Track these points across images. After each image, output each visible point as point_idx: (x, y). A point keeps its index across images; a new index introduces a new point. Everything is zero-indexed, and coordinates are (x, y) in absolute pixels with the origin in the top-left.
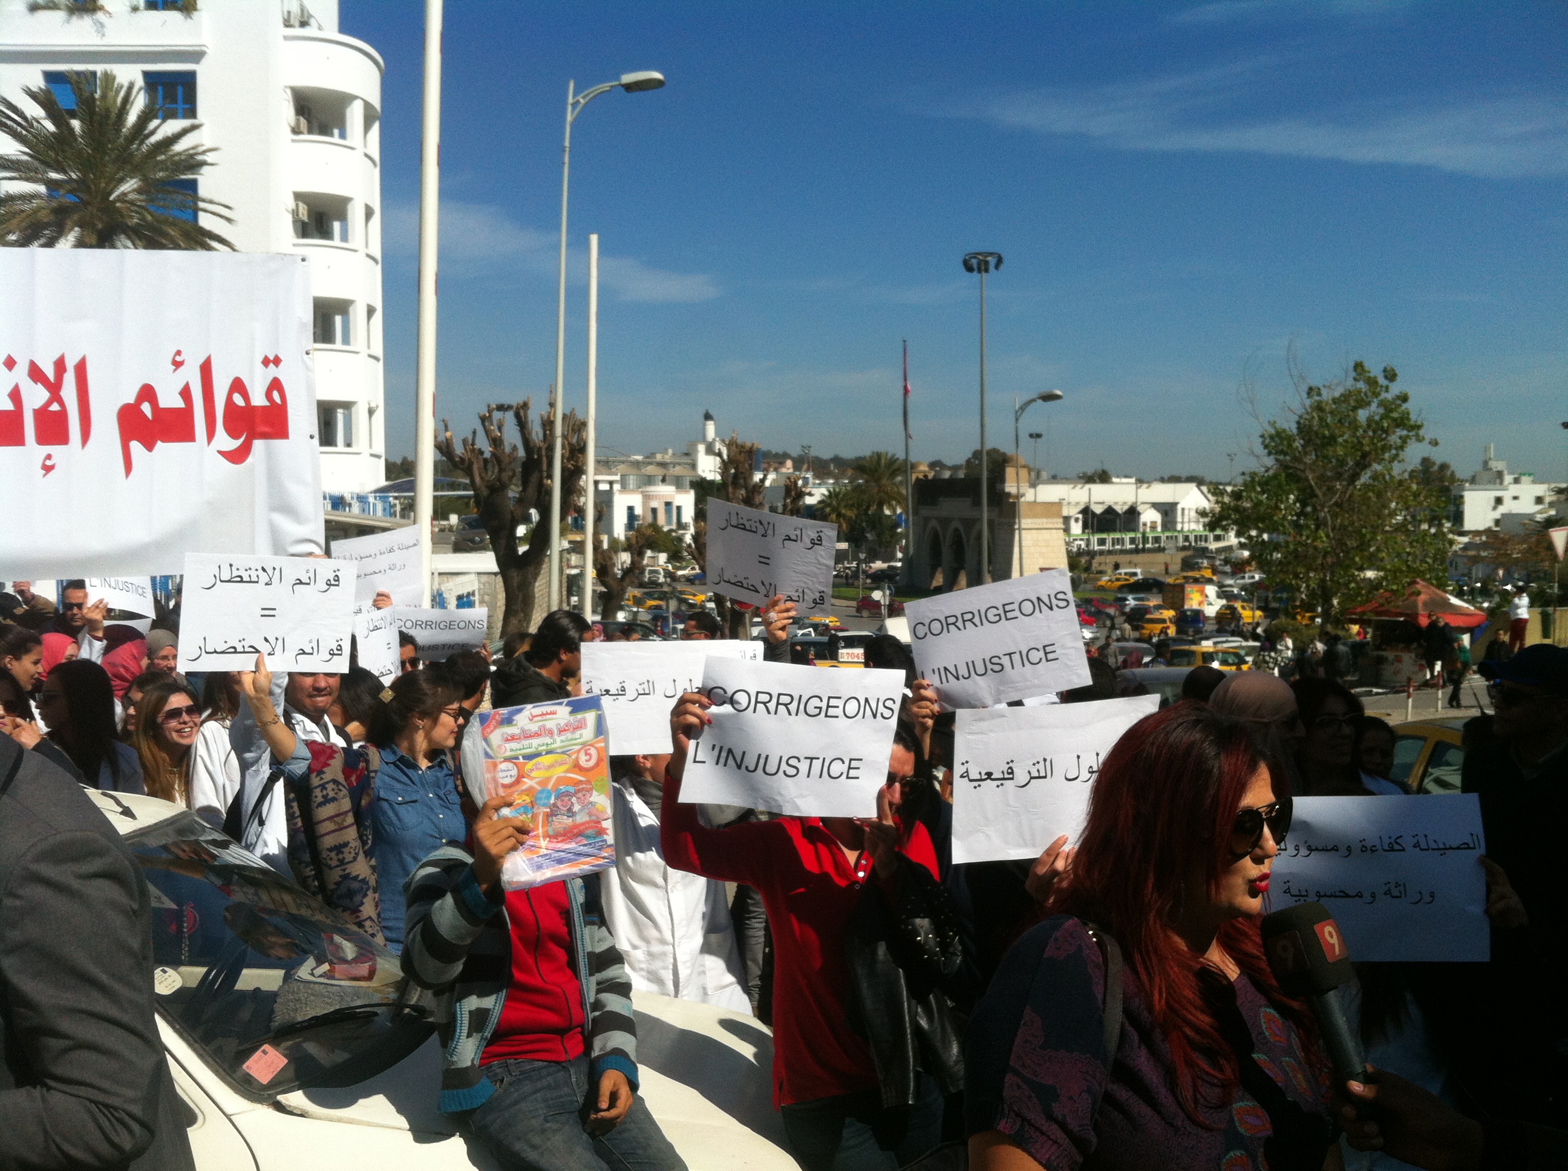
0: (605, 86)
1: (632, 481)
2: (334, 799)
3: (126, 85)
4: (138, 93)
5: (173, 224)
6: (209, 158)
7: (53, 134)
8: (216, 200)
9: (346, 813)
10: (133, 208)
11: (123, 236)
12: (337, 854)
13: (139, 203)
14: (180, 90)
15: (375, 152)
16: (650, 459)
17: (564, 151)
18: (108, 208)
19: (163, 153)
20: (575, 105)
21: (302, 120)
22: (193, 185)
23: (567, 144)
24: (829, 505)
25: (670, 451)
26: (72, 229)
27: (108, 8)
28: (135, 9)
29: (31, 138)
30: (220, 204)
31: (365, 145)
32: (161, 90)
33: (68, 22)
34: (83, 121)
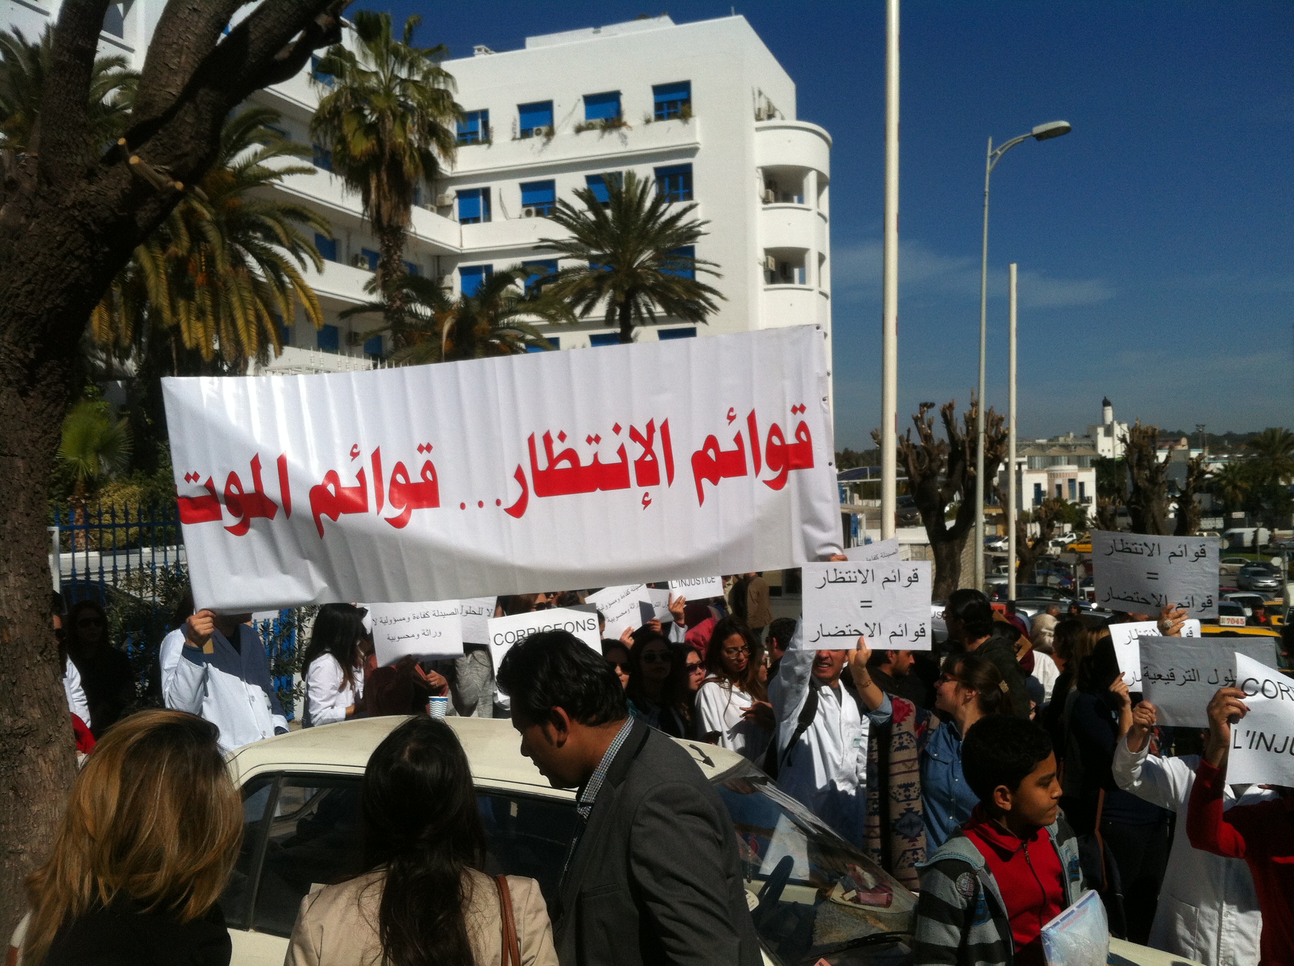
0: (1020, 138)
1: (1038, 461)
3: (643, 180)
4: (651, 185)
5: (678, 282)
6: (703, 229)
7: (593, 222)
8: (710, 261)
10: (650, 272)
11: (642, 294)
13: (653, 268)
14: (681, 179)
15: (825, 210)
16: (1053, 441)
17: (985, 195)
18: (632, 274)
19: (670, 229)
20: (992, 157)
21: (771, 192)
22: (691, 250)
23: (987, 190)
24: (1224, 478)
25: (1072, 435)
26: (608, 292)
27: (629, 123)
28: (648, 121)
29: (579, 226)
30: (711, 264)
31: (818, 206)
32: (667, 180)
33: (602, 137)
34: (613, 210)
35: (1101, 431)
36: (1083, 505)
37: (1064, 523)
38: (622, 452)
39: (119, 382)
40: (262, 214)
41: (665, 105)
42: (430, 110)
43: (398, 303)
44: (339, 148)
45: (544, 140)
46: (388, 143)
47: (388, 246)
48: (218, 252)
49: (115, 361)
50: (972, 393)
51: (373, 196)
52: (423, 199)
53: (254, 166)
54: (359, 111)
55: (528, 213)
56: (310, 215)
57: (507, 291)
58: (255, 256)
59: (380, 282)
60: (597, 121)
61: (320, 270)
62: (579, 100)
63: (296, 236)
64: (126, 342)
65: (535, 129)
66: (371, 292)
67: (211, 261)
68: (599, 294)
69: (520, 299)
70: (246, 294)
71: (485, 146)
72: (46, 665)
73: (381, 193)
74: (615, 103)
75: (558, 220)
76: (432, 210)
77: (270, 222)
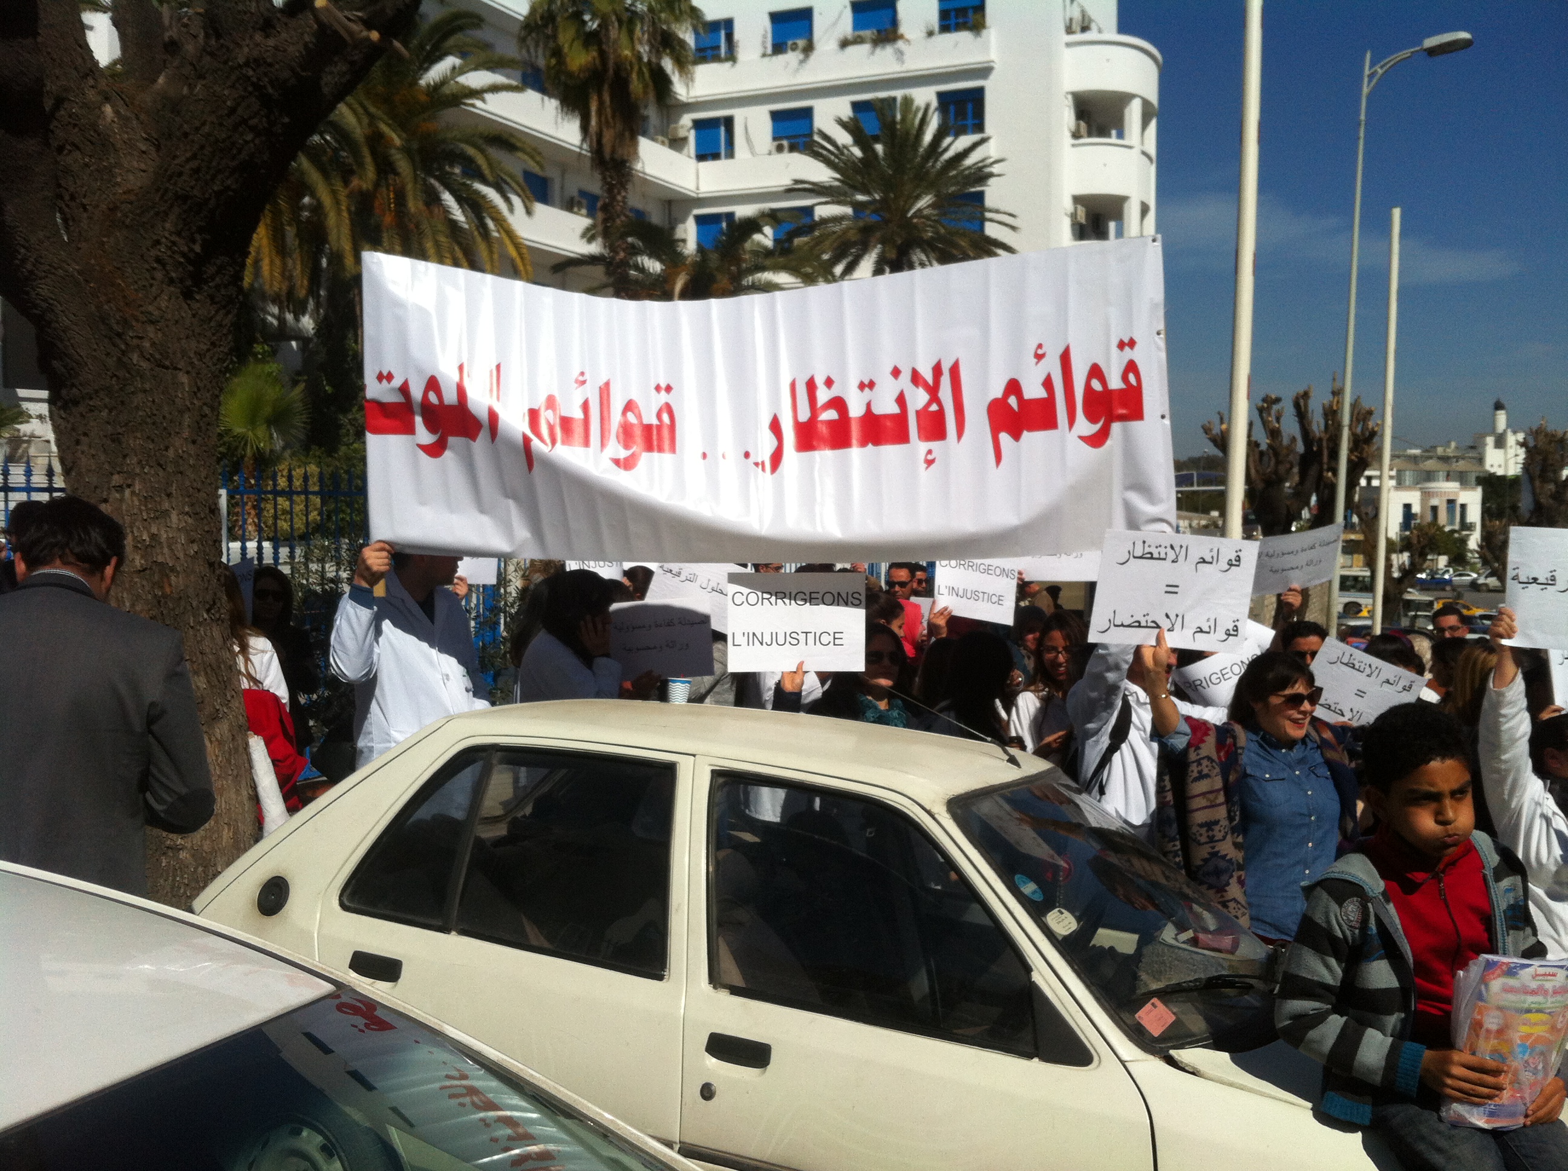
0: (1405, 53)
1: (1408, 477)
2: (1207, 776)
3: (923, 106)
4: (933, 113)
5: (963, 235)
6: (995, 169)
7: (861, 160)
8: (1002, 209)
9: (1218, 791)
10: (929, 223)
11: (918, 251)
12: (1207, 831)
13: (933, 218)
14: (970, 107)
15: (1152, 149)
16: (1429, 452)
17: (1360, 124)
18: (906, 224)
19: (954, 169)
20: (1371, 76)
21: (1083, 124)
22: (980, 196)
23: (1363, 117)
25: (1453, 445)
26: (875, 247)
27: (907, 36)
28: (930, 34)
29: (842, 165)
30: (1005, 213)
31: (1142, 143)
32: (952, 108)
33: (873, 53)
34: (885, 144)
35: (1490, 441)
36: (1464, 533)
37: (1439, 554)
38: (901, 400)
39: (294, 344)
40: (460, 140)
41: (953, 14)
42: (663, 15)
43: (622, 255)
44: (553, 61)
45: (801, 56)
46: (612, 56)
47: (609, 184)
48: (409, 187)
49: (289, 317)
50: (1334, 379)
51: (594, 122)
52: (652, 130)
53: (452, 82)
54: (577, 16)
55: (780, 149)
56: (518, 144)
57: (753, 241)
58: (453, 193)
59: (600, 228)
60: (867, 33)
61: (529, 212)
62: (845, 7)
63: (501, 170)
64: (302, 293)
65: (790, 43)
66: (590, 240)
67: (401, 198)
68: (865, 249)
69: (768, 253)
70: (442, 239)
71: (728, 65)
72: (214, 625)
73: (603, 119)
74: (889, 12)
75: (816, 155)
76: (663, 143)
77: (471, 151)
